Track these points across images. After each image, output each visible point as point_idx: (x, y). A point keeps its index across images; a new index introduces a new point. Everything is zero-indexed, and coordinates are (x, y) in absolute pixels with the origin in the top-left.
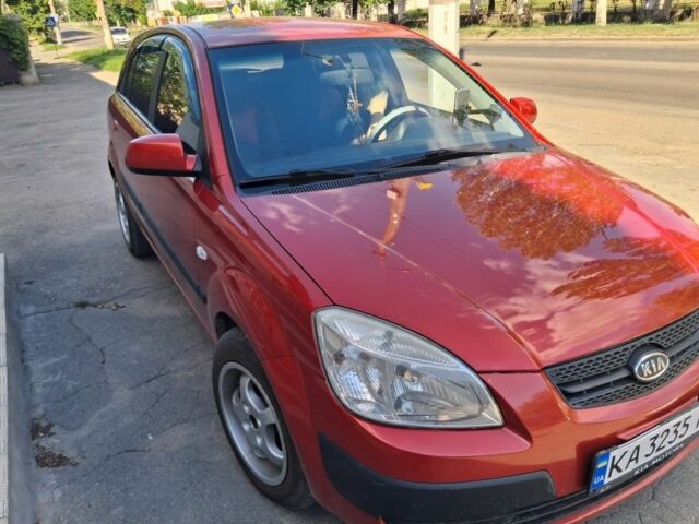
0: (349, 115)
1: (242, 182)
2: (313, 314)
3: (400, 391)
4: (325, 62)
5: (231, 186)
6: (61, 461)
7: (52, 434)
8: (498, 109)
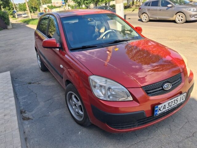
0: (95, 33)
1: (71, 49)
2: (89, 77)
3: (109, 94)
4: (89, 20)
5: (68, 50)
6: (28, 119)
7: (26, 113)
8: (132, 30)
